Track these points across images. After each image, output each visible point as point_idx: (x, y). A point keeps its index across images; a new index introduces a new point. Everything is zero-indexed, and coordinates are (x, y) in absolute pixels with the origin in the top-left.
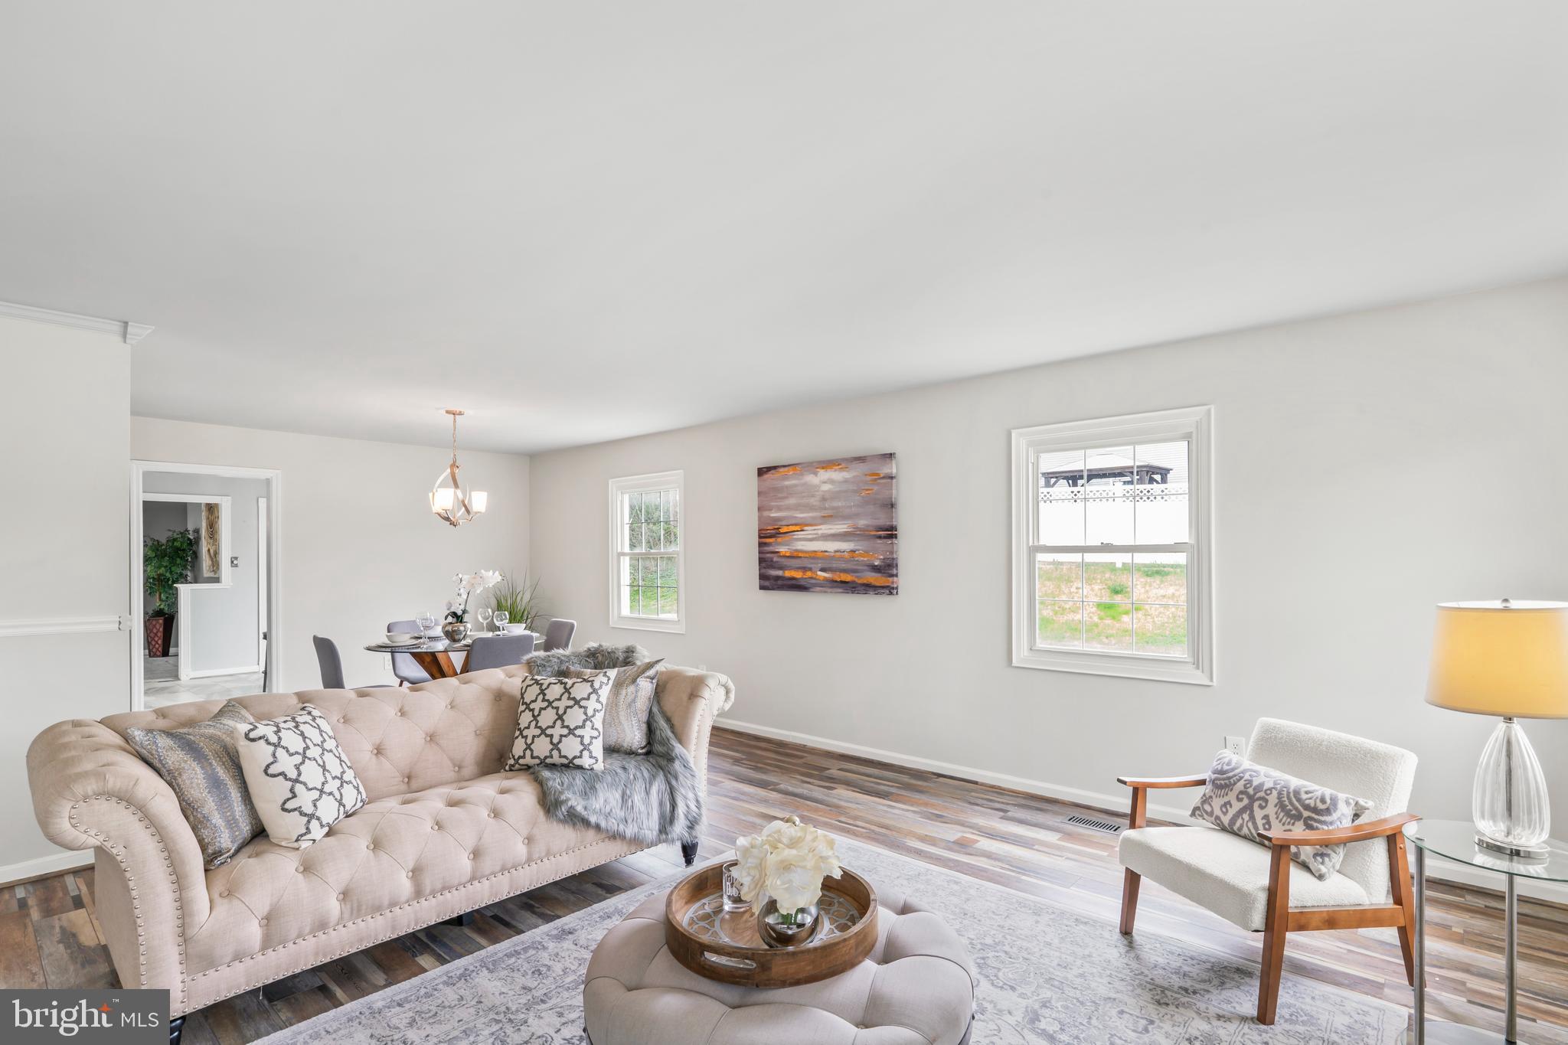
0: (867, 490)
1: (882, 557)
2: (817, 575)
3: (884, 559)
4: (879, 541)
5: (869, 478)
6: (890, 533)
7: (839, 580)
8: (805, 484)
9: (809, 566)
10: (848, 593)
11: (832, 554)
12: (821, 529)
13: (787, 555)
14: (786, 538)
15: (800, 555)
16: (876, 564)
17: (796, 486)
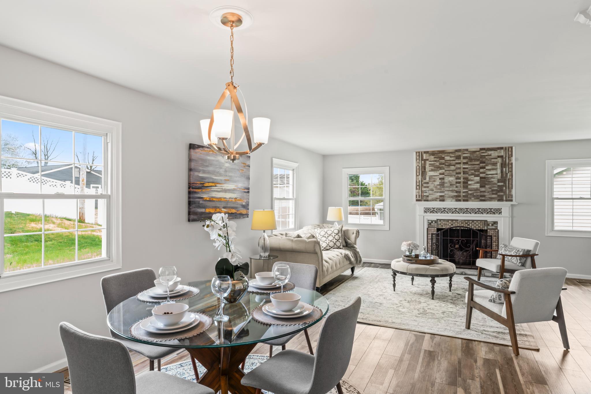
0: (242, 170)
1: (245, 201)
2: (221, 210)
3: (246, 202)
4: (245, 194)
5: (243, 165)
6: (247, 190)
7: (230, 212)
8: (217, 161)
9: (218, 206)
10: (234, 218)
11: (228, 199)
12: (224, 186)
13: (208, 199)
14: (208, 189)
15: (214, 199)
16: (244, 204)
17: (213, 160)
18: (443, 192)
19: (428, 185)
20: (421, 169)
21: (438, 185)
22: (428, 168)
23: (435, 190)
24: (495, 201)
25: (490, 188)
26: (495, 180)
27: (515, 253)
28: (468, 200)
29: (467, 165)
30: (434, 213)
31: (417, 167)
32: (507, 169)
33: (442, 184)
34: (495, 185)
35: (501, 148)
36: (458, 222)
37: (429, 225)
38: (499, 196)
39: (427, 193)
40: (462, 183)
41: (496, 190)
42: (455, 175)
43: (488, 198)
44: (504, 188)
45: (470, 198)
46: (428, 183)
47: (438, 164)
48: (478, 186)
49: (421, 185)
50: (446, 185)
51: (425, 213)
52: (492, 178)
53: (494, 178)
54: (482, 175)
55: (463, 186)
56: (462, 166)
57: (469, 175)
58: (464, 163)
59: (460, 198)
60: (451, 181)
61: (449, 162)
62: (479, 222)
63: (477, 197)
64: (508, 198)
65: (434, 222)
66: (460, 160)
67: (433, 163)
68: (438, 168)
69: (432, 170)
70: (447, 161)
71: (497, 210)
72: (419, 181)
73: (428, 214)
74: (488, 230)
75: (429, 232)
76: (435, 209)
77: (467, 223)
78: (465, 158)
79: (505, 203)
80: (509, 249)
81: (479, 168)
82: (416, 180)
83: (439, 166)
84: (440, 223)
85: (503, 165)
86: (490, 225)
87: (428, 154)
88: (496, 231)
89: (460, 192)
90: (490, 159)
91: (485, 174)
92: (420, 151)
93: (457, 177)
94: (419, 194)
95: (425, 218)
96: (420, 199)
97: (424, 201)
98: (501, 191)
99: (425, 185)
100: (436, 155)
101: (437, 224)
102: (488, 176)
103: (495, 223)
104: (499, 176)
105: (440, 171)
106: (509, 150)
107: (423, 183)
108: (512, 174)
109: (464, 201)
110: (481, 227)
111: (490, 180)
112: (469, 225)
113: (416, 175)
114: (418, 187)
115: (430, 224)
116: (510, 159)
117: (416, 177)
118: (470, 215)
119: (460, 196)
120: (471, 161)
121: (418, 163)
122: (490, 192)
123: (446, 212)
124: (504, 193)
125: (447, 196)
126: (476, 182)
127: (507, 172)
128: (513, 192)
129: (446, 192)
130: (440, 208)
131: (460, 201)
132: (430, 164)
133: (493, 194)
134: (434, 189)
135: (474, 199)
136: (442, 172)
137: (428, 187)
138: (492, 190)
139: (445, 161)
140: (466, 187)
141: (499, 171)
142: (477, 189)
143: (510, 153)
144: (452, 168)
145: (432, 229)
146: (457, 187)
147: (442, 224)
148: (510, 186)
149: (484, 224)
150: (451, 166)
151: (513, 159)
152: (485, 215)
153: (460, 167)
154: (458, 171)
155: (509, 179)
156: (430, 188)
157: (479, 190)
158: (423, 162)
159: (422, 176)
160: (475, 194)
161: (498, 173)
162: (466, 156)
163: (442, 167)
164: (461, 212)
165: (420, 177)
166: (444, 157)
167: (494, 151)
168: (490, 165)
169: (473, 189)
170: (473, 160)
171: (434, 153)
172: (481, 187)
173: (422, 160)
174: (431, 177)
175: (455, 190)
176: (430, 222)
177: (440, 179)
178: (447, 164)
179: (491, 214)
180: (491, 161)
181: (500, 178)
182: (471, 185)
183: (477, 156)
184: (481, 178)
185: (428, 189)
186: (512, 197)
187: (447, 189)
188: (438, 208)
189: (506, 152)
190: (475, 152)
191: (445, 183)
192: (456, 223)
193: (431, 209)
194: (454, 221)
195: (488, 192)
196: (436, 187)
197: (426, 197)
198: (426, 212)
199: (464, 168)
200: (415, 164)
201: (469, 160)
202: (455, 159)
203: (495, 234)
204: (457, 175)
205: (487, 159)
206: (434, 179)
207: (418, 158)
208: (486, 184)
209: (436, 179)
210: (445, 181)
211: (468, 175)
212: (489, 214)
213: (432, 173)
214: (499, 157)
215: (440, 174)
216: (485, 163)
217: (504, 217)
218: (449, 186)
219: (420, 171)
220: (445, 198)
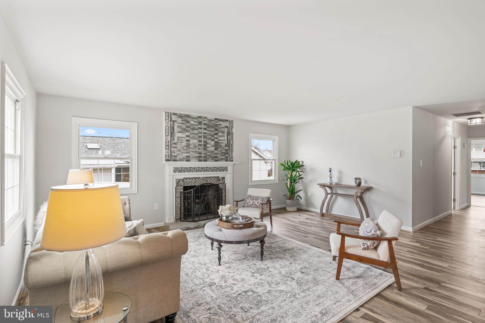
18: (188, 153)
19: (176, 146)
20: (170, 129)
21: (185, 146)
22: (176, 129)
23: (182, 151)
24: (224, 161)
25: (221, 151)
26: (223, 145)
27: (262, 201)
28: (207, 160)
29: (206, 130)
30: (182, 172)
31: (167, 127)
32: (230, 136)
33: (188, 146)
34: (224, 149)
35: (227, 121)
36: (200, 179)
37: (177, 184)
38: (226, 157)
39: (175, 153)
40: (203, 146)
41: (224, 152)
42: (198, 138)
43: (220, 159)
44: (229, 151)
45: (208, 159)
46: (176, 144)
47: (184, 126)
48: (213, 149)
49: (170, 146)
50: (191, 146)
51: (175, 173)
52: (222, 143)
53: (223, 143)
54: (216, 140)
55: (204, 148)
56: (202, 131)
57: (208, 139)
58: (205, 129)
59: (201, 159)
60: (195, 143)
61: (193, 126)
62: (214, 178)
63: (213, 158)
64: (231, 159)
65: (181, 181)
66: (201, 125)
67: (180, 125)
68: (185, 130)
69: (179, 132)
70: (192, 125)
71: (225, 168)
72: (169, 141)
73: (177, 173)
74: (220, 184)
75: (177, 191)
76: (183, 168)
77: (206, 180)
78: (205, 124)
79: (229, 162)
80: (255, 198)
81: (214, 134)
82: (166, 140)
83: (185, 128)
84: (186, 181)
85: (228, 134)
86: (221, 180)
87: (176, 116)
88: (224, 185)
89: (201, 153)
90: (220, 128)
91: (218, 140)
92: (170, 111)
93: (199, 140)
94: (168, 154)
95: (175, 177)
96: (169, 159)
97: (173, 161)
98: (227, 153)
99: (173, 145)
100: (183, 118)
101: (184, 182)
102: (220, 141)
103: (224, 178)
104: (226, 142)
105: (186, 133)
106: (231, 122)
107: (172, 143)
108: (233, 141)
109: (205, 161)
110: (215, 182)
111: (221, 145)
112: (207, 181)
113: (166, 135)
114: (167, 147)
115: (178, 182)
116: (232, 129)
117: (166, 137)
118: (208, 173)
119: (201, 157)
120: (209, 128)
121: (167, 123)
122: (221, 154)
123: (191, 171)
124: (229, 155)
125: (192, 156)
126: (212, 145)
127: (230, 140)
128: (234, 155)
129: (191, 153)
130: (187, 168)
131: (201, 161)
132: (178, 126)
133: (222, 156)
134: (181, 149)
135: (211, 159)
136: (188, 135)
137: (176, 148)
138: (222, 152)
139: (190, 124)
140: (205, 149)
141: (226, 138)
142: (212, 152)
143: (232, 126)
144: (196, 132)
145: (180, 187)
146: (199, 149)
147: (188, 182)
148: (232, 150)
149: (217, 179)
150: (195, 130)
151: (234, 129)
152: (218, 172)
153: (201, 131)
154: (200, 135)
155: (231, 145)
156: (178, 148)
157: (214, 152)
158: (172, 123)
159: (171, 136)
160: (211, 155)
161: (225, 140)
162: (206, 123)
163: (188, 130)
164: (203, 171)
165: (169, 137)
166: (190, 121)
167: (223, 122)
168: (220, 133)
169: (210, 151)
170: (210, 127)
171: (181, 116)
172: (216, 149)
173: (171, 121)
174: (179, 138)
175: (198, 152)
176: (178, 181)
177: (186, 140)
178: (192, 128)
179: (222, 171)
180: (221, 129)
181: (226, 144)
182: (209, 147)
183: (213, 124)
184: (215, 142)
185: (176, 149)
186: (233, 158)
187: (192, 150)
188: (185, 167)
189: (230, 124)
190: (211, 120)
191: (190, 144)
192: (198, 180)
193: (179, 169)
194: (197, 179)
195: (220, 154)
196: (183, 148)
197: (174, 157)
198: (175, 171)
199: (204, 133)
200: (164, 124)
201: (207, 126)
202: (198, 124)
203: (223, 187)
204: (199, 138)
205: (219, 128)
206: (182, 140)
207: (167, 118)
208: (218, 147)
209: (183, 141)
210: (191, 143)
211: (206, 139)
212: (221, 171)
213: (180, 135)
214: (226, 127)
215: (187, 136)
216: (218, 131)
217: (229, 173)
218: (193, 148)
219: (170, 131)
220: (190, 158)
